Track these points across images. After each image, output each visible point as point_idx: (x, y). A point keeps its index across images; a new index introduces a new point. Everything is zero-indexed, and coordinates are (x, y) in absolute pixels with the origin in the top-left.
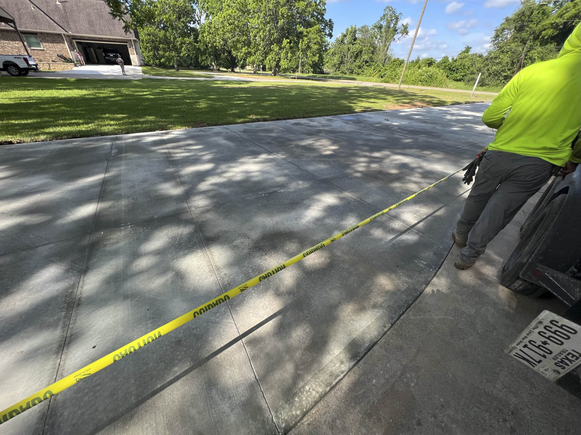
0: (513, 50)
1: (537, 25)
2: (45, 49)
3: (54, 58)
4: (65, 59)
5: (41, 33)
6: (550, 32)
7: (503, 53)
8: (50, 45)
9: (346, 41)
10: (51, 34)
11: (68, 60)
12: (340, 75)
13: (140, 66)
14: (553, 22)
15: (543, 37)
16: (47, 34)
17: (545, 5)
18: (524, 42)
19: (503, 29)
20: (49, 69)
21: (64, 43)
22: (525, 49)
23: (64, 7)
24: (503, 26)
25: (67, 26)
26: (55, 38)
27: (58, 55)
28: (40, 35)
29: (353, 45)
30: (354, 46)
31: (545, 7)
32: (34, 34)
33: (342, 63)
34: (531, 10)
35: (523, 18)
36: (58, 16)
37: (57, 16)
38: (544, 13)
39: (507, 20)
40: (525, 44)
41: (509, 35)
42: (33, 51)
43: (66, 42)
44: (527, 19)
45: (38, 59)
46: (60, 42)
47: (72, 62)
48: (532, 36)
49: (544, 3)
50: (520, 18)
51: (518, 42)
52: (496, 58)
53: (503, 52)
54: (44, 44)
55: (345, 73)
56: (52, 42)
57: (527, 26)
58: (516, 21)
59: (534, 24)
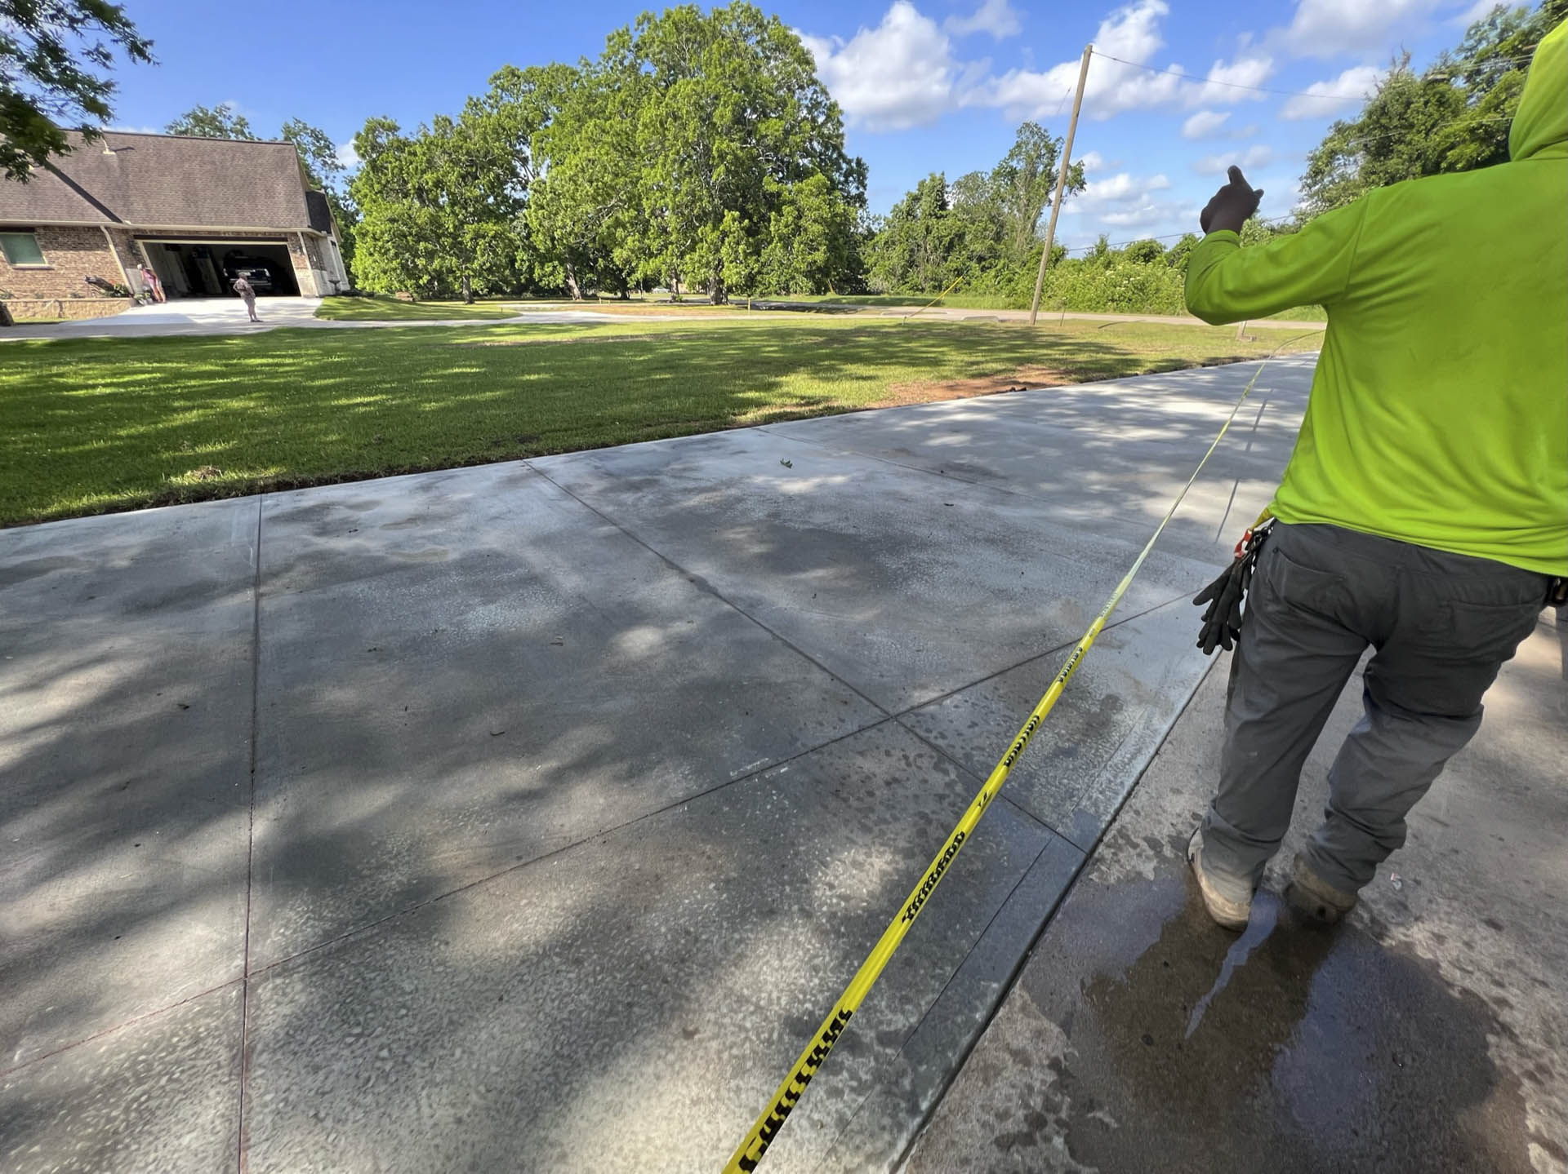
1: (1427, 134)
2: (54, 266)
3: (78, 287)
4: (109, 288)
5: (46, 227)
6: (1470, 150)
8: (70, 254)
9: (919, 212)
10: (74, 228)
11: (113, 291)
12: (908, 294)
13: (321, 297)
14: (1474, 124)
16: (63, 228)
17: (1443, 80)
19: (1332, 154)
20: (60, 316)
21: (107, 248)
23: (122, 161)
24: (1330, 145)
25: (124, 206)
26: (83, 237)
27: (88, 279)
28: (42, 231)
29: (938, 218)
30: (941, 221)
31: (1442, 87)
32: (30, 229)
33: (911, 263)
34: (1404, 99)
35: (1383, 121)
36: (103, 183)
37: (100, 185)
38: (1441, 103)
39: (1341, 129)
41: (1352, 167)
42: (21, 273)
43: (111, 246)
44: (1395, 122)
45: (32, 291)
46: (98, 247)
47: (127, 294)
48: (1418, 164)
49: (1439, 77)
50: (1377, 122)
54: (53, 254)
55: (923, 290)
56: (75, 249)
57: (1400, 141)
58: (1366, 131)
59: (1419, 132)
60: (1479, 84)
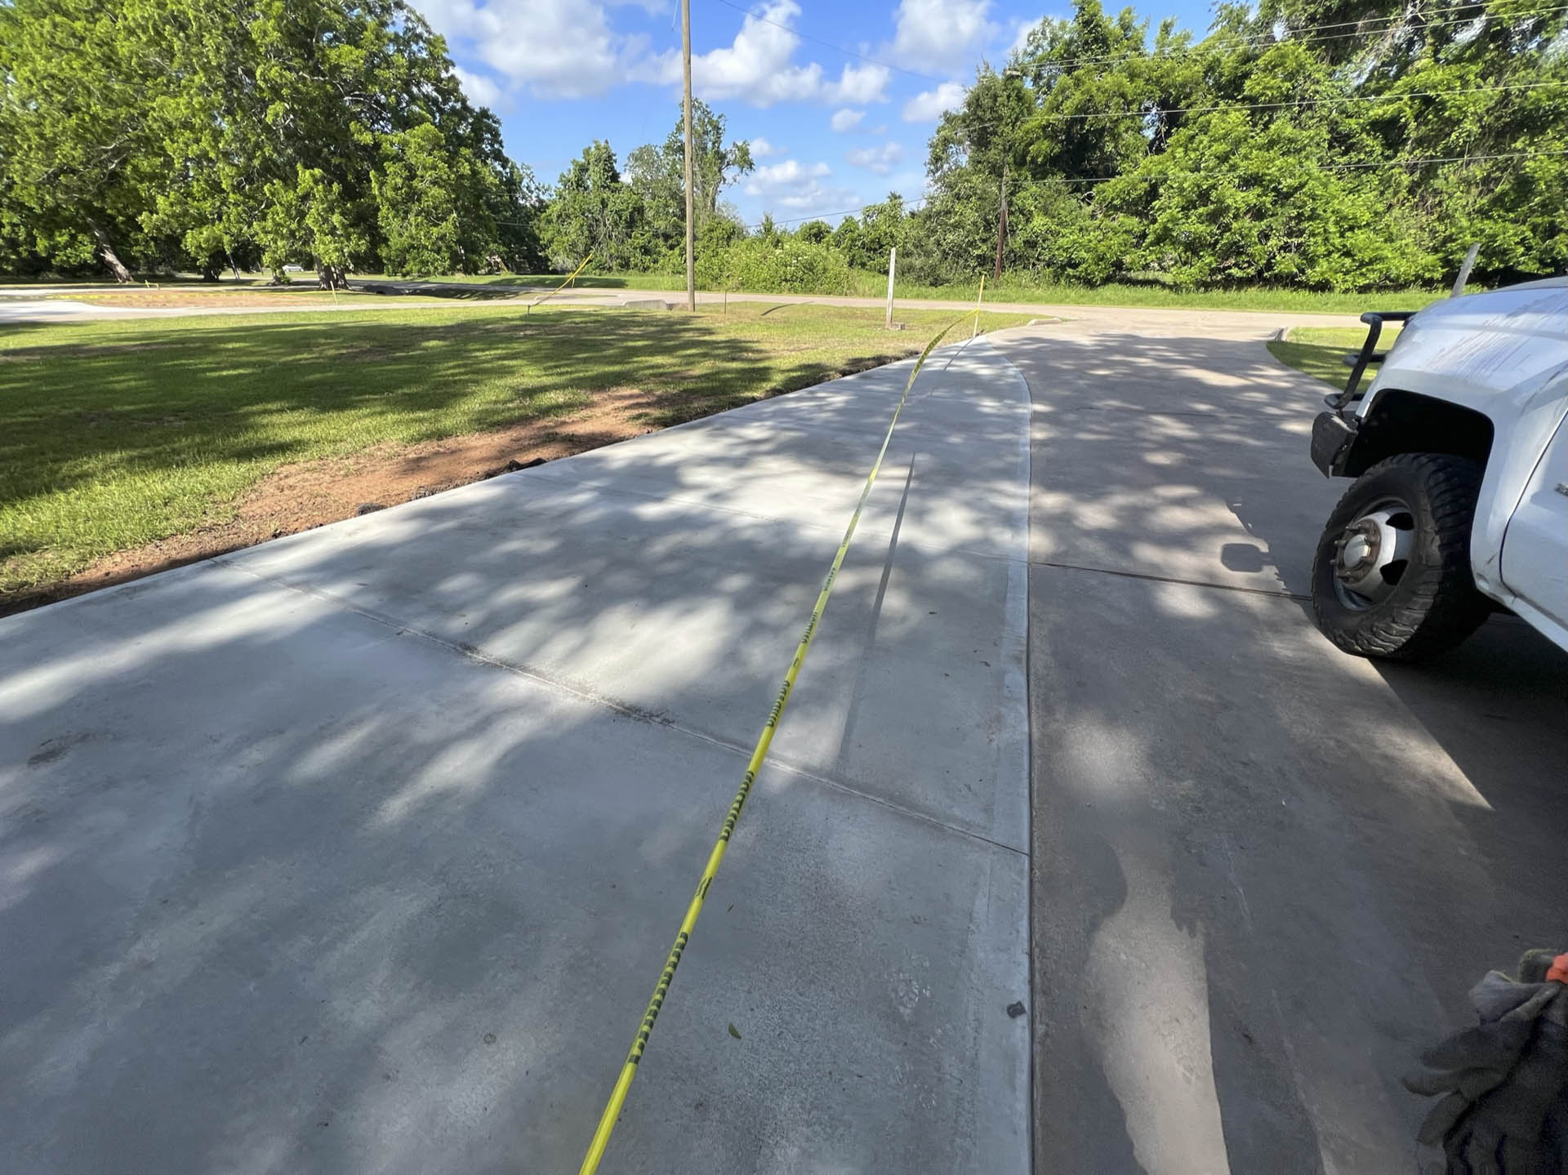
0: (979, 192)
1: (1013, 127)
6: (1044, 146)
7: (958, 199)
9: (589, 184)
12: (595, 274)
14: (1044, 122)
15: (1033, 160)
17: (1018, 76)
18: (996, 171)
19: (946, 142)
22: (1004, 188)
24: (943, 133)
29: (612, 190)
30: (616, 194)
31: (1018, 84)
33: (592, 240)
34: (991, 93)
35: (980, 113)
38: (1019, 99)
39: (949, 119)
40: (1001, 176)
41: (963, 157)
44: (988, 115)
48: (1011, 155)
49: (1015, 73)
50: (975, 114)
51: (984, 172)
52: (948, 212)
53: (958, 197)
57: (995, 133)
58: (968, 121)
59: (1007, 124)
60: (1042, 87)
